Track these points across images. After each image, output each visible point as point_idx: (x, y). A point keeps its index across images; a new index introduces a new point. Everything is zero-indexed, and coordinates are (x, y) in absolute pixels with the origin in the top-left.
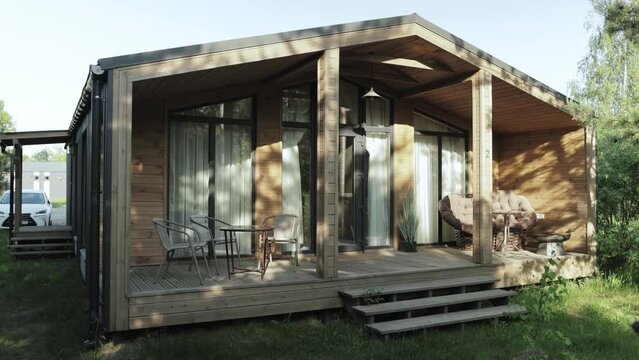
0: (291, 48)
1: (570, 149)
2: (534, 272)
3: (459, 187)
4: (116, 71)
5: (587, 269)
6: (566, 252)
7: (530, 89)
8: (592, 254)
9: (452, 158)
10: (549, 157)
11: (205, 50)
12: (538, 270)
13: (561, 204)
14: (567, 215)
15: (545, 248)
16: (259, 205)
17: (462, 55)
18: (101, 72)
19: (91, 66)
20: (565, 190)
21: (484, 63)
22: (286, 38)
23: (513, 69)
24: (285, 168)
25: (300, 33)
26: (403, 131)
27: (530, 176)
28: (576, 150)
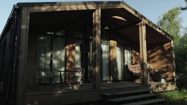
0: (87, 7)
1: (166, 48)
2: (160, 88)
3: (129, 62)
4: (24, 8)
5: (174, 87)
6: (167, 81)
7: (156, 28)
8: (175, 82)
9: (127, 52)
10: (159, 51)
11: (58, 4)
12: (161, 87)
13: (164, 66)
14: (166, 70)
15: (161, 80)
16: (68, 64)
17: (137, 16)
18: (18, 8)
19: (14, 5)
20: (165, 62)
21: (143, 19)
22: (85, 3)
23: (151, 22)
24: (76, 52)
25: (89, 2)
26: (113, 43)
27: (153, 57)
28: (168, 49)
